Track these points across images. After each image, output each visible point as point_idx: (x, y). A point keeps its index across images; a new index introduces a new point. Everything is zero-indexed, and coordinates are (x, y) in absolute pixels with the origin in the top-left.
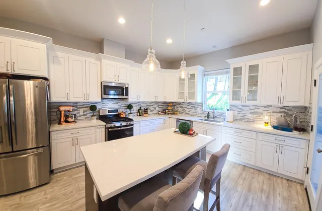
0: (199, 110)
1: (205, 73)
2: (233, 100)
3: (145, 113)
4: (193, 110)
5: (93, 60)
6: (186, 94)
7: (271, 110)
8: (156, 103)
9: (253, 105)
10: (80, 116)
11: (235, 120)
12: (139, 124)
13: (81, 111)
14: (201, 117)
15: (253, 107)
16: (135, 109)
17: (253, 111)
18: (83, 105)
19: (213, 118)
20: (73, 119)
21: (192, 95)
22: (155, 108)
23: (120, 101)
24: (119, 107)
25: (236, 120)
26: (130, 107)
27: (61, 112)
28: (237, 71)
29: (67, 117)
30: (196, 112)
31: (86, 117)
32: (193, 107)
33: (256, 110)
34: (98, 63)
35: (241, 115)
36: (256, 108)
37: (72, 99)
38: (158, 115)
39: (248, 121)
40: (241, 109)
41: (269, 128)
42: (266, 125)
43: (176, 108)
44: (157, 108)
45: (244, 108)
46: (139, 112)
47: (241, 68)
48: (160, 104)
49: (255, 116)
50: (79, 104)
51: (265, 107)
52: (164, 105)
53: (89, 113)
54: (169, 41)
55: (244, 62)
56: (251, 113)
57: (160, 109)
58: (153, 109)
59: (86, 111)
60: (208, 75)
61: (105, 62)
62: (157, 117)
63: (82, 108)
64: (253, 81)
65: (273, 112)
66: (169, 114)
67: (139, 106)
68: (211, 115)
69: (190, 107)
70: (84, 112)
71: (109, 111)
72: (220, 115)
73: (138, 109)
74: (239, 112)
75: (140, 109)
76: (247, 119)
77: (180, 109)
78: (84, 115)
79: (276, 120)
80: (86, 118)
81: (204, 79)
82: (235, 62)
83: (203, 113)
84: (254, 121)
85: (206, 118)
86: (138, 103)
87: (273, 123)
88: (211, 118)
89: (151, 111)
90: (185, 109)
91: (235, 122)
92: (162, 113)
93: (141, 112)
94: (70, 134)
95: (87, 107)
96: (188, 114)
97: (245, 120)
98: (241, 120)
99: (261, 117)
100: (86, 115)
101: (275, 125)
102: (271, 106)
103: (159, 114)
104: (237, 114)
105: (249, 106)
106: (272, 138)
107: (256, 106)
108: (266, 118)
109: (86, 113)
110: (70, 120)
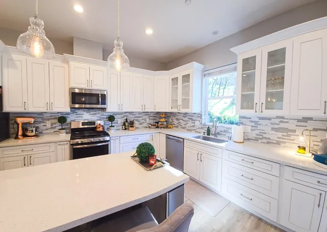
0: (197, 123)
1: (206, 73)
2: (242, 108)
3: (131, 127)
4: (190, 124)
5: (58, 63)
6: (180, 102)
7: (310, 125)
8: (147, 113)
9: (277, 117)
10: (47, 129)
11: (246, 139)
12: (118, 141)
13: (48, 124)
14: (200, 132)
15: (277, 121)
16: (119, 120)
17: (276, 126)
18: (51, 116)
19: (215, 135)
20: (34, 133)
21: (186, 102)
22: (145, 120)
23: (100, 112)
24: (98, 118)
25: (248, 139)
26: (111, 118)
27: (18, 124)
28: (249, 63)
29: (25, 130)
30: (194, 126)
31: (54, 130)
32: (190, 119)
33: (282, 125)
34: (66, 66)
35: (257, 132)
36: (281, 122)
37: (31, 109)
38: (148, 129)
39: (268, 143)
40: (256, 122)
41: (307, 158)
42: (302, 151)
43: (171, 120)
44: (148, 120)
45: (261, 122)
46: (124, 124)
47: (254, 58)
48: (152, 115)
49: (280, 134)
50: (45, 115)
51: (299, 121)
52: (158, 116)
53: (58, 126)
54: (149, 32)
55: (260, 48)
56: (273, 129)
57: (152, 122)
58: (143, 121)
59: (55, 124)
60: (209, 74)
61: (73, 64)
62: (147, 131)
63: (49, 120)
64: (276, 77)
65: (315, 130)
66: (161, 128)
67: (126, 118)
68: (213, 130)
69: (186, 119)
70: (52, 124)
71: (83, 124)
72: (225, 131)
73: (123, 121)
74: (254, 128)
75: (127, 121)
76: (266, 138)
77: (176, 122)
78: (52, 128)
79: (320, 144)
80: (54, 132)
81: (204, 80)
82: (243, 51)
83: (202, 128)
84: (278, 143)
85: (206, 135)
86: (124, 115)
87: (316, 148)
88: (212, 135)
89: (140, 124)
90: (181, 121)
91: (246, 143)
92: (153, 127)
93: (127, 124)
94: (20, 152)
95: (55, 118)
96: (184, 128)
97: (265, 141)
98: (256, 140)
99: (292, 137)
100: (55, 128)
101: (319, 153)
102: (311, 119)
103: (149, 127)
104: (250, 131)
105: (270, 119)
106: (312, 179)
107: (283, 118)
108: (302, 140)
109: (54, 126)
110: (29, 134)
